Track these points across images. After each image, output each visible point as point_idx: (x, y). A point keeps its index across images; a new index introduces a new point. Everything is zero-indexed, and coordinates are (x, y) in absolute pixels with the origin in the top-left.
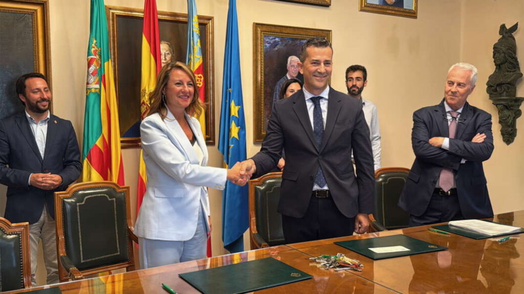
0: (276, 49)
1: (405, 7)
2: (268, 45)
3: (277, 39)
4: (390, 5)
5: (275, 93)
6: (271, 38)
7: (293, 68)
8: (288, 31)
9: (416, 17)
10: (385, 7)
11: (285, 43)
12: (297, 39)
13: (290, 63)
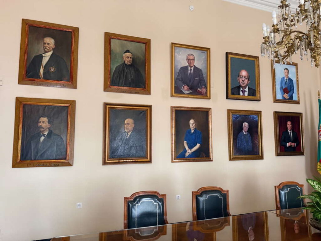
0: (238, 120)
1: (294, 99)
2: (234, 118)
3: (238, 116)
4: (287, 99)
5: (238, 139)
6: (235, 115)
7: (245, 128)
8: (242, 112)
9: (299, 104)
10: (285, 100)
11: (242, 117)
12: (247, 115)
13: (244, 126)
